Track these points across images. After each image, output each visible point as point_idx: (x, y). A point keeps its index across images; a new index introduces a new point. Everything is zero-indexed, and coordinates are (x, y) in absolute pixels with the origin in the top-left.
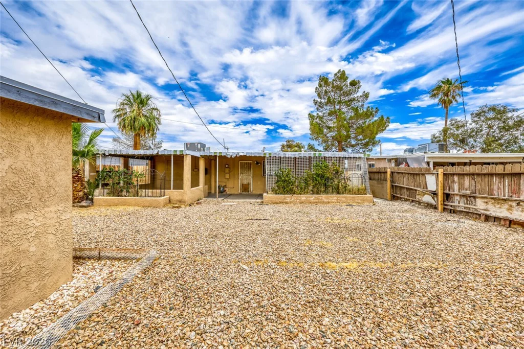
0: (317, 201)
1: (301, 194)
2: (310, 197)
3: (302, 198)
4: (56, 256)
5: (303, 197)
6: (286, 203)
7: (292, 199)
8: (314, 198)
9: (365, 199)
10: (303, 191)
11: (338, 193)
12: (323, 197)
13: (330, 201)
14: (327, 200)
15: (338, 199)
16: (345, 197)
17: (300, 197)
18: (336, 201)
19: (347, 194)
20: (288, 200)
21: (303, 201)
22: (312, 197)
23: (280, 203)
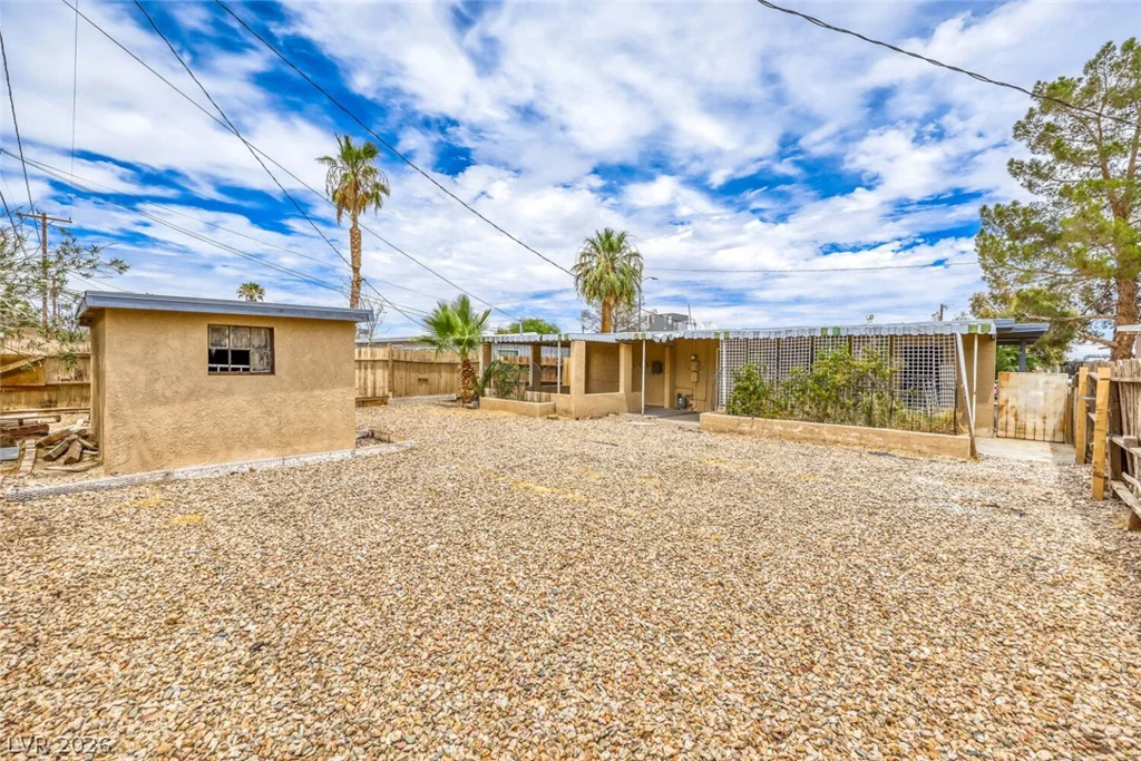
0: (808, 436)
1: (773, 418)
2: (791, 426)
3: (776, 428)
4: (342, 427)
5: (778, 425)
6: (741, 433)
7: (754, 428)
8: (801, 428)
9: (944, 444)
10: (781, 411)
11: (870, 423)
12: (826, 429)
13: (840, 439)
14: (834, 438)
15: (861, 438)
16: (880, 435)
17: (771, 424)
18: (855, 441)
19: (896, 428)
20: (746, 428)
21: (778, 432)
22: (797, 427)
23: (730, 431)
